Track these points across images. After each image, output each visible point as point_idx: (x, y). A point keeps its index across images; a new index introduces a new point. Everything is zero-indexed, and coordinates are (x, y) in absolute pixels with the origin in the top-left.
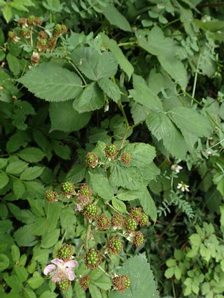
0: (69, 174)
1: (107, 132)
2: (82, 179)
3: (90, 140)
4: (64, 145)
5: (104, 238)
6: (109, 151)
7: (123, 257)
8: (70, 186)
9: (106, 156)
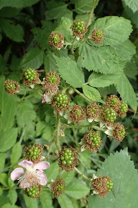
0: (24, 60)
1: (67, 5)
2: (41, 65)
3: (46, 17)
4: (16, 24)
5: (70, 136)
6: (76, 28)
7: (95, 158)
8: (33, 74)
9: (74, 35)
